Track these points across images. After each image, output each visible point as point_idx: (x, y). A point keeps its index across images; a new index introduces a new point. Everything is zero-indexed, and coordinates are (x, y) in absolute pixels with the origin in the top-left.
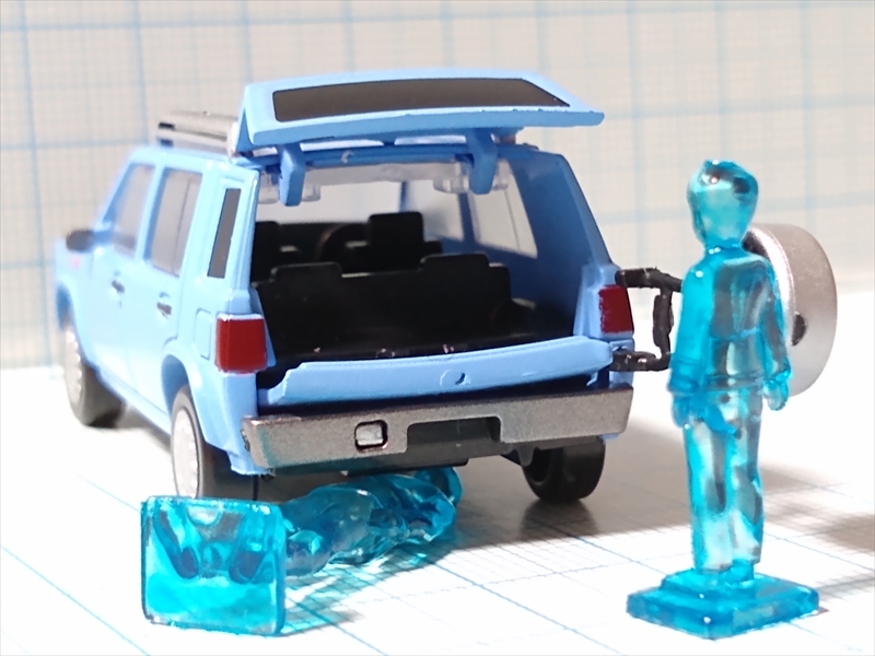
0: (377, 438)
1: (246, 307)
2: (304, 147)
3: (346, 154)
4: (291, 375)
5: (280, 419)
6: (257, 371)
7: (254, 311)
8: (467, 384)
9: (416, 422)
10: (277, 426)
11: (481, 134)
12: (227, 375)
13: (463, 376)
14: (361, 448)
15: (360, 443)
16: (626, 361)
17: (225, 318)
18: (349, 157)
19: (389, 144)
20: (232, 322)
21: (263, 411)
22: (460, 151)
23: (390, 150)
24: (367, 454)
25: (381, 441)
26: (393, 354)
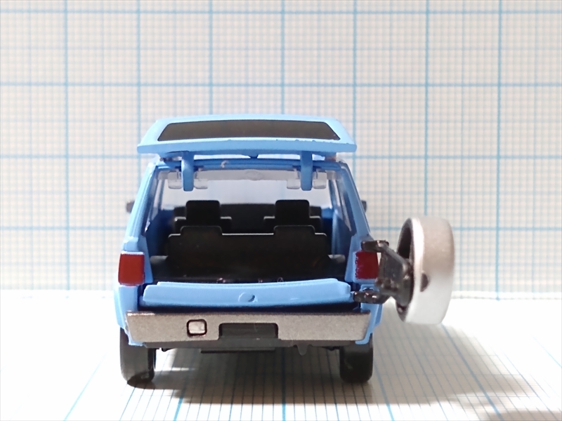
0: (201, 330)
1: (134, 246)
2: (196, 157)
3: (223, 163)
4: (149, 288)
5: (142, 314)
6: (138, 285)
7: (140, 250)
8: (256, 303)
9: (224, 322)
10: (140, 318)
11: (306, 155)
12: (122, 286)
13: (254, 297)
14: (190, 335)
15: (191, 332)
16: (365, 297)
17: (124, 253)
18: (225, 164)
19: (254, 158)
20: (125, 255)
21: (141, 308)
22: (296, 164)
23: (253, 162)
24: (194, 339)
25: (203, 332)
26: (224, 281)
